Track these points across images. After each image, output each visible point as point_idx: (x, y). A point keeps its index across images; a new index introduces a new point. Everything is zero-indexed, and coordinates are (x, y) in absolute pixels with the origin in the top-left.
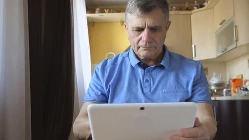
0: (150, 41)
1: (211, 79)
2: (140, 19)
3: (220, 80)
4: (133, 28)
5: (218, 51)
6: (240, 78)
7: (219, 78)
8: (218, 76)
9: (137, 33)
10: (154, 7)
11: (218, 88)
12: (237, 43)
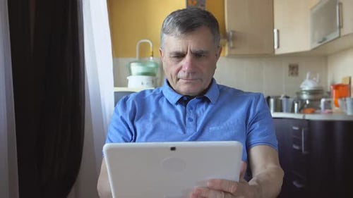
0: (194, 70)
1: (303, 83)
2: (180, 41)
3: (317, 85)
4: (171, 54)
5: (313, 40)
6: (348, 83)
7: (315, 81)
8: (314, 79)
9: (175, 59)
10: (198, 25)
11: (312, 97)
12: (342, 30)
